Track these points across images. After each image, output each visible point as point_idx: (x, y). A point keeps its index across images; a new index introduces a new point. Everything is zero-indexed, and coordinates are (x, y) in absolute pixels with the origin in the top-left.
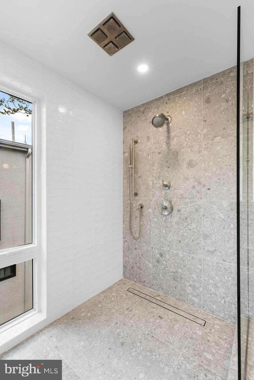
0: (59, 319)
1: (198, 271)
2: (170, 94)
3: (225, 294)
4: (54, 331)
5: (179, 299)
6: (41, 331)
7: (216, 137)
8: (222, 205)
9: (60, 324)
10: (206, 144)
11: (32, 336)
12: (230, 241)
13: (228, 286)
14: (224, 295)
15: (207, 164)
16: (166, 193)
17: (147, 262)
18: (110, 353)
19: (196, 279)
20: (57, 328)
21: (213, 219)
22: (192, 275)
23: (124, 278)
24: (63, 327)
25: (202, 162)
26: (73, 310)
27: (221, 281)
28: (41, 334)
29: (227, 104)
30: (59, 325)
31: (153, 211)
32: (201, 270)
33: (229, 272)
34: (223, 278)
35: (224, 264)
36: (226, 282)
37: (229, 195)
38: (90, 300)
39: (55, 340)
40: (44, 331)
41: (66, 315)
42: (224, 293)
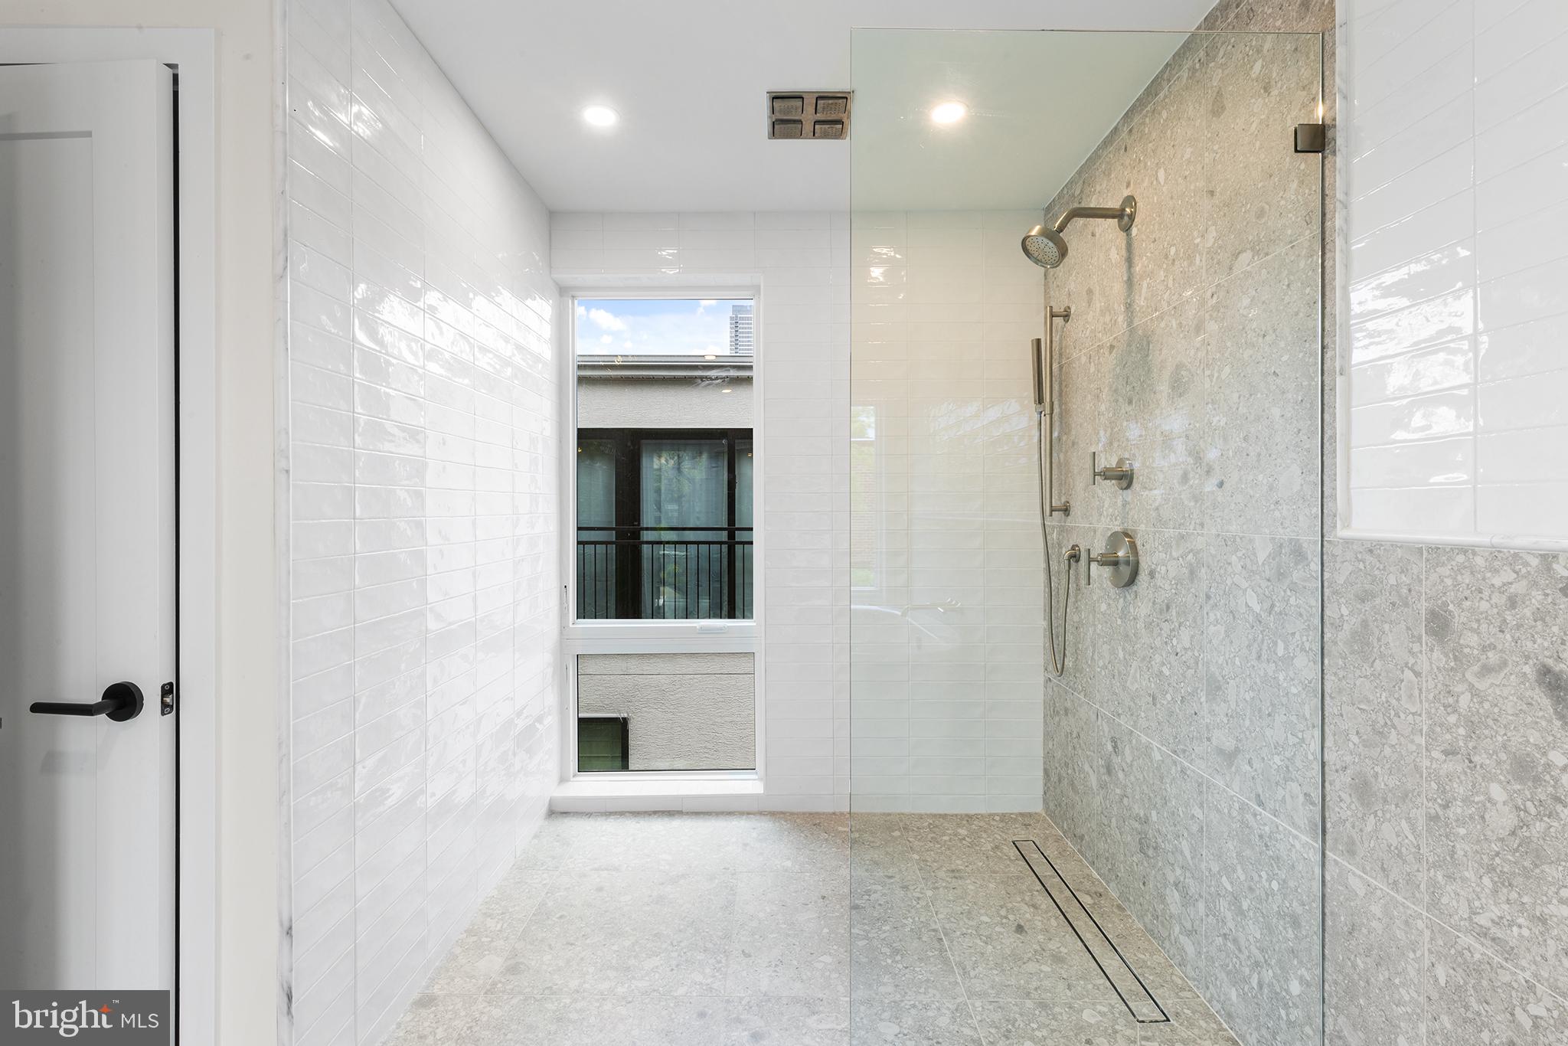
0: (792, 814)
1: (1195, 828)
2: (1133, 111)
3: (1262, 950)
4: (765, 825)
5: (1152, 930)
6: (748, 814)
7: (1239, 253)
8: (1255, 554)
9: (786, 821)
10: (1214, 290)
11: (730, 814)
12: (1277, 715)
13: (1268, 917)
14: (1257, 951)
15: (1216, 375)
16: (1125, 504)
17: (1087, 767)
18: (816, 902)
19: (1191, 862)
20: (774, 823)
21: (1231, 612)
22: (1180, 843)
23: (1044, 814)
24: (785, 827)
25: (1204, 369)
26: (834, 814)
27: (1251, 889)
28: (744, 817)
29: (1267, 101)
30: (783, 822)
31: (1099, 572)
32: (1202, 828)
33: (1271, 857)
34: (1256, 878)
35: (1258, 817)
36: (1264, 896)
37: (1272, 507)
38: (889, 814)
39: (754, 835)
40: (752, 816)
41: (811, 814)
42: (1258, 945)
